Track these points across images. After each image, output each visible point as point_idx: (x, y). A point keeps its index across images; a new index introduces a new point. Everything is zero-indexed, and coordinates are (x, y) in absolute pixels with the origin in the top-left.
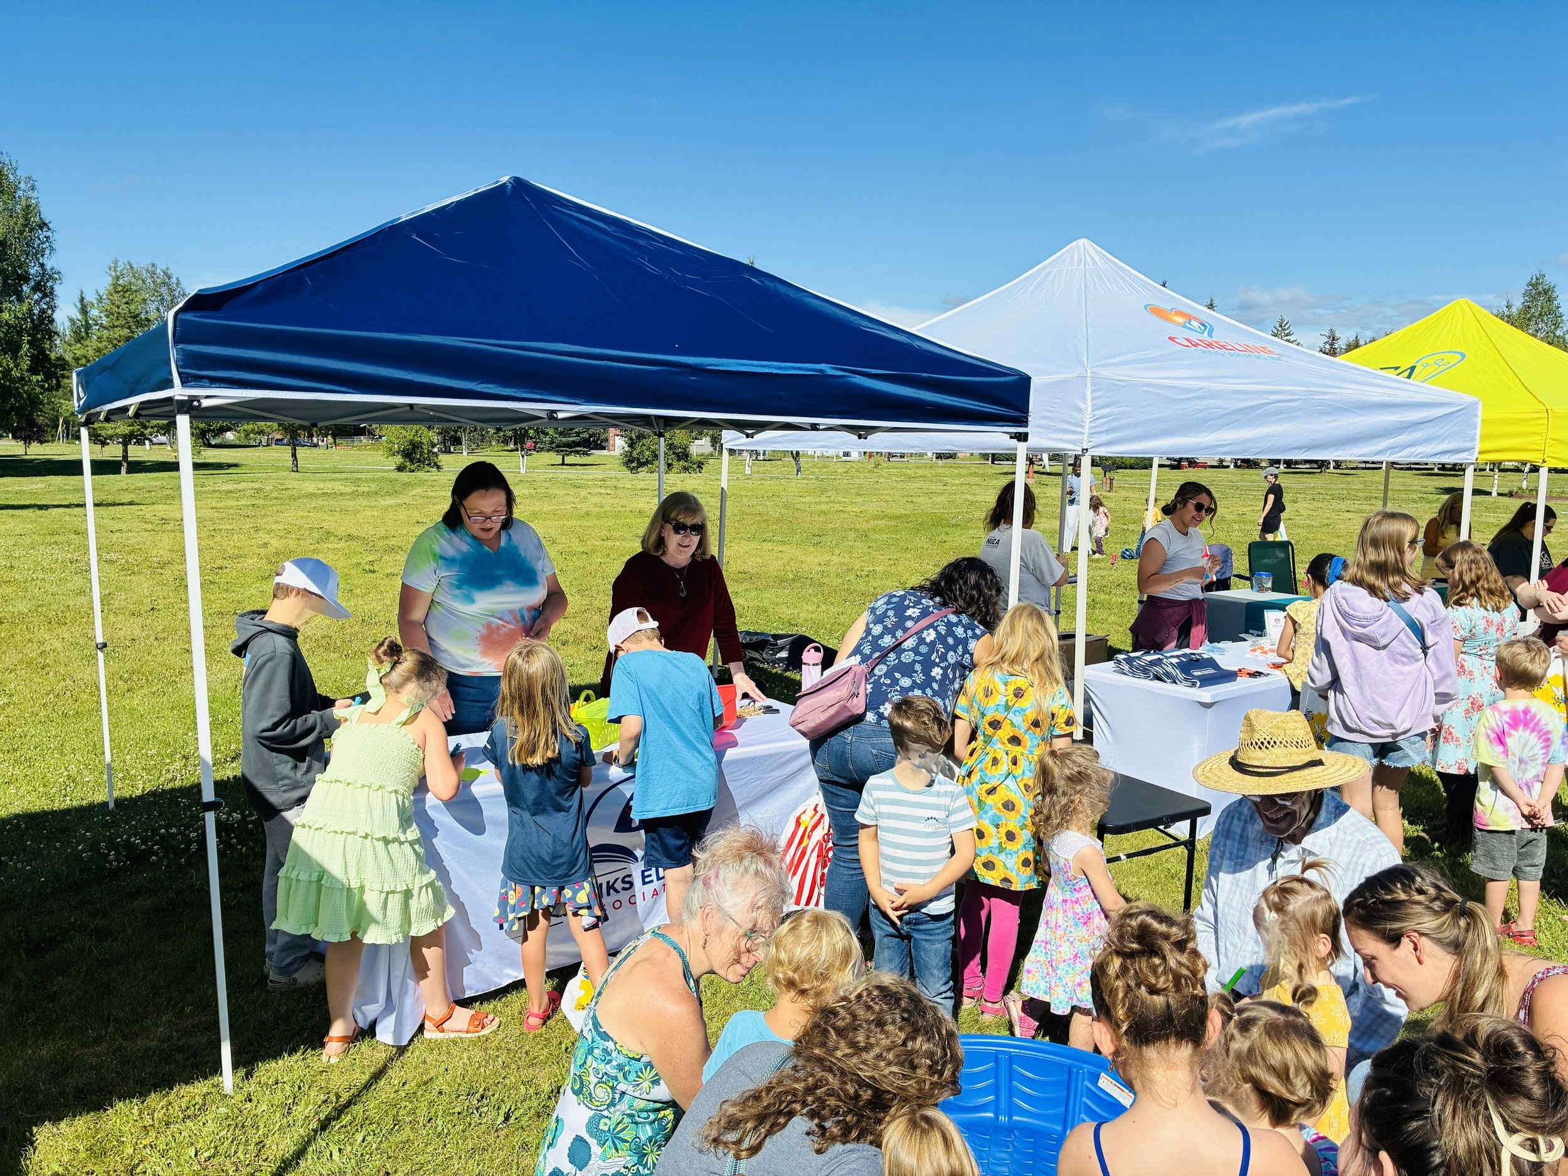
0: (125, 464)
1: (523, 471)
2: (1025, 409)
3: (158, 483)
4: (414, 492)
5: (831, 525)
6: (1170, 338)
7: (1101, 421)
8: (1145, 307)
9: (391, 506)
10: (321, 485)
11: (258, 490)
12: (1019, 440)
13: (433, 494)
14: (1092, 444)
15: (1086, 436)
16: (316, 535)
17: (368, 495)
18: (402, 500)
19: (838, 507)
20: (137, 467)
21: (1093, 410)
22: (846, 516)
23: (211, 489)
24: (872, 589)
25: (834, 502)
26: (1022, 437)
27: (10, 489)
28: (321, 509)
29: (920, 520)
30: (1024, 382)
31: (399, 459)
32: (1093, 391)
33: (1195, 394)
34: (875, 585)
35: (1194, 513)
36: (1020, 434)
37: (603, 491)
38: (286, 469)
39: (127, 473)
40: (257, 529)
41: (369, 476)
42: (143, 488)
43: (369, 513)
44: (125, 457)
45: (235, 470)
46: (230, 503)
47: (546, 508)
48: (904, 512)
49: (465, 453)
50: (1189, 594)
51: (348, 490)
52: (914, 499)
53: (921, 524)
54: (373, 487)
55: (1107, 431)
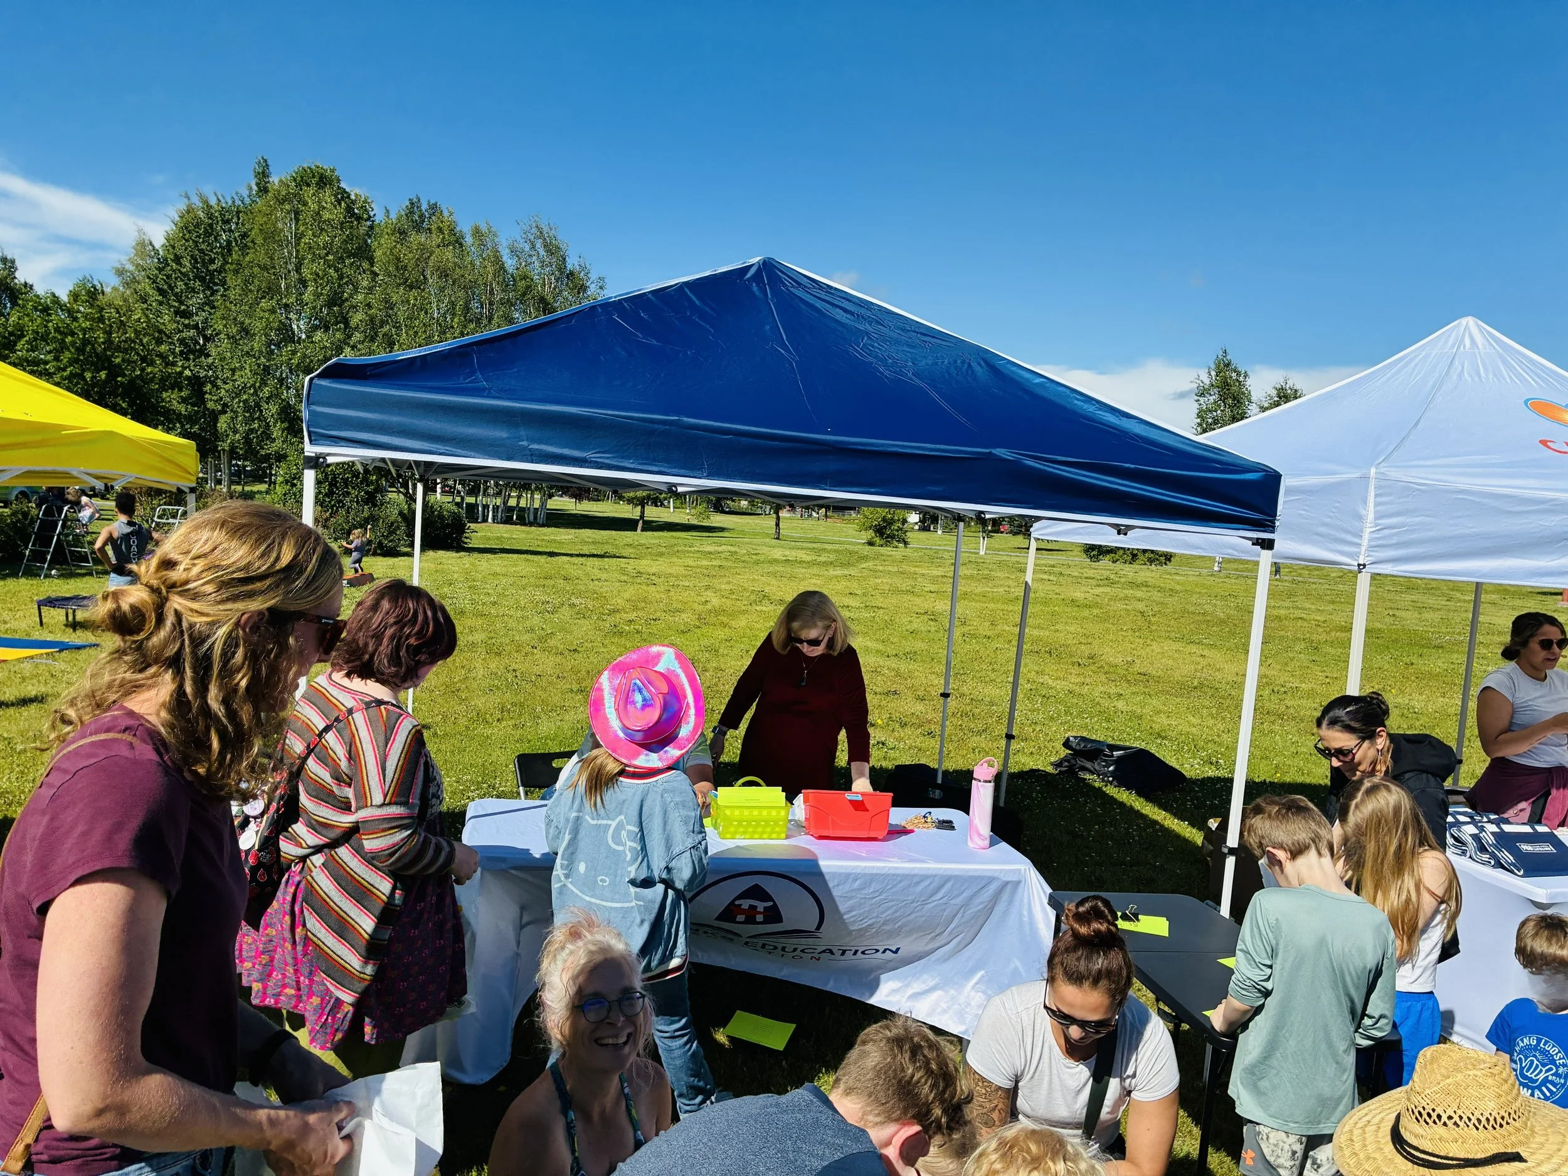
0: (641, 522)
1: (982, 553)
2: (1272, 511)
3: (657, 541)
4: (864, 565)
5: (1282, 633)
6: (1544, 443)
7: (1386, 532)
8: (1526, 402)
9: (836, 577)
10: (787, 553)
11: (733, 553)
12: (1263, 548)
13: (881, 568)
14: (1371, 559)
15: (1363, 549)
16: (753, 597)
17: (825, 564)
18: (852, 571)
19: (1299, 613)
20: (650, 526)
21: (1376, 518)
22: (1305, 624)
23: (696, 549)
24: (1283, 708)
25: (1297, 608)
26: (1268, 545)
27: (545, 538)
28: (774, 574)
29: (1394, 636)
30: (1272, 480)
31: (871, 534)
32: (1376, 496)
33: (1541, 507)
34: (1289, 704)
35: (1543, 654)
36: (1263, 540)
37: (1046, 577)
38: (768, 535)
39: (642, 531)
40: (708, 588)
41: (837, 547)
42: (644, 545)
43: (813, 581)
44: (642, 516)
45: (721, 534)
46: (705, 563)
47: (979, 590)
48: (1379, 626)
49: (940, 532)
50: (1548, 759)
51: (809, 558)
52: (1397, 613)
53: (1396, 641)
54: (832, 557)
55: (1397, 546)
